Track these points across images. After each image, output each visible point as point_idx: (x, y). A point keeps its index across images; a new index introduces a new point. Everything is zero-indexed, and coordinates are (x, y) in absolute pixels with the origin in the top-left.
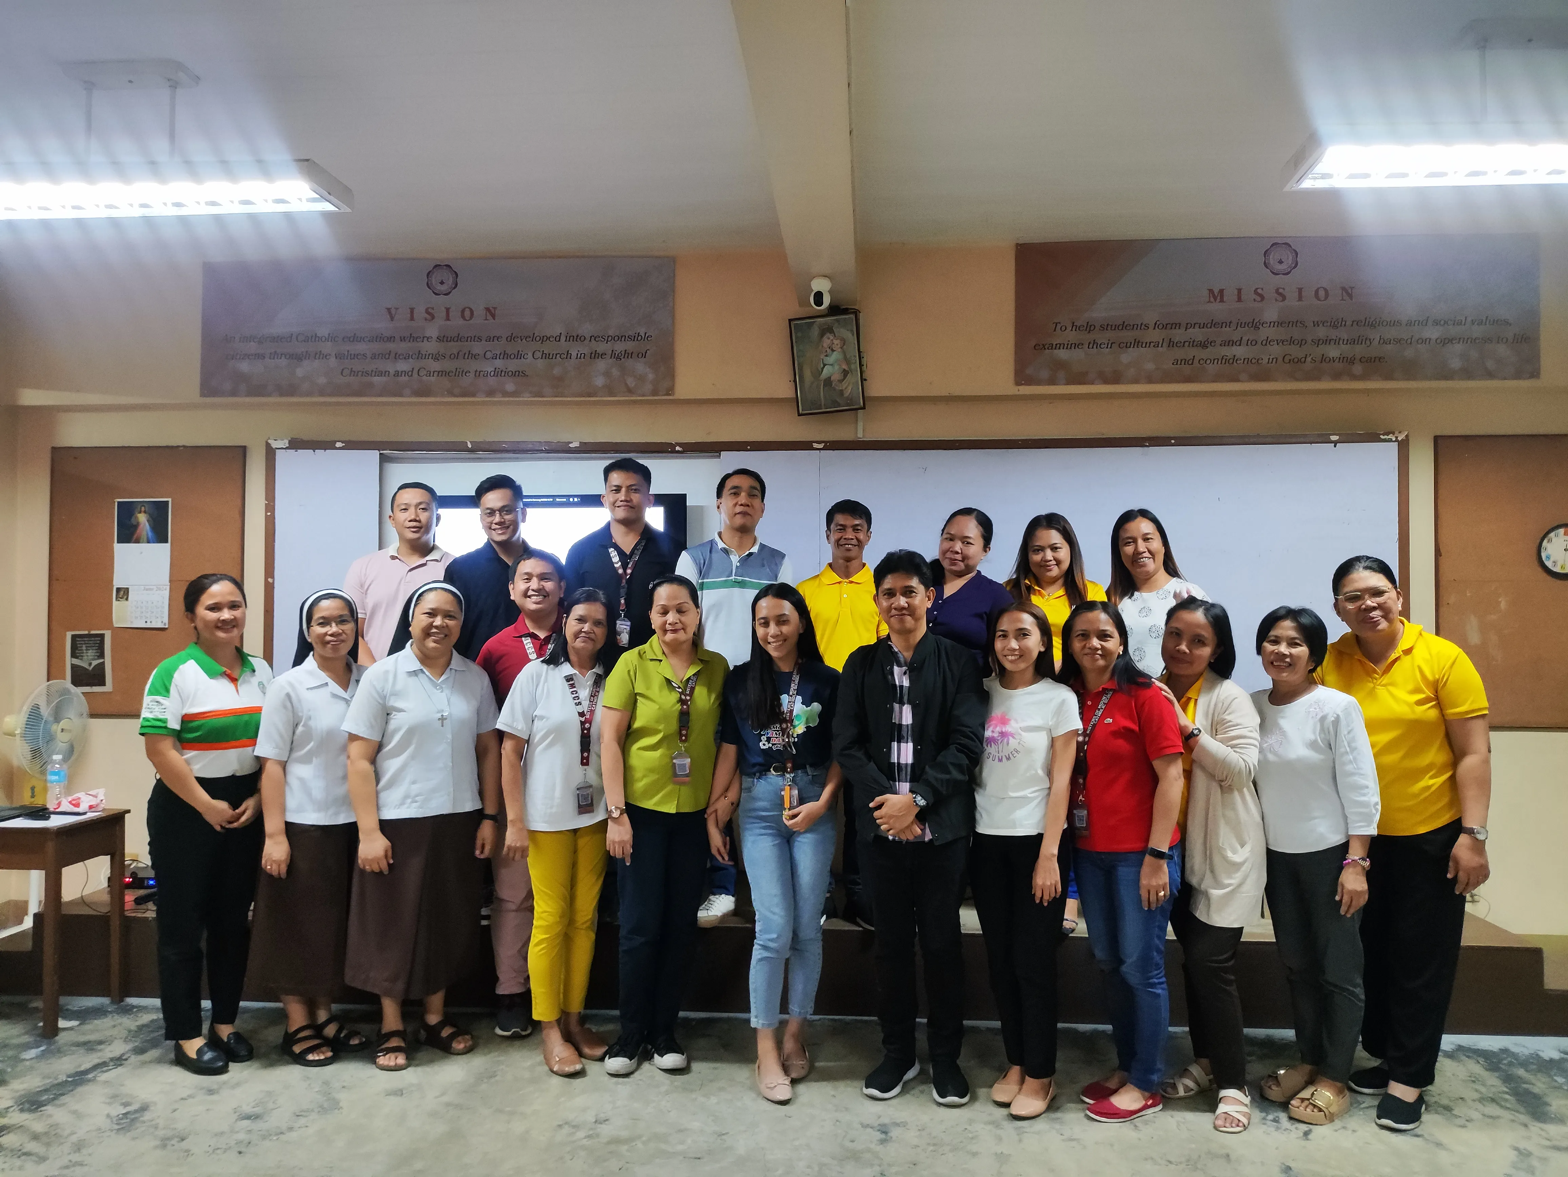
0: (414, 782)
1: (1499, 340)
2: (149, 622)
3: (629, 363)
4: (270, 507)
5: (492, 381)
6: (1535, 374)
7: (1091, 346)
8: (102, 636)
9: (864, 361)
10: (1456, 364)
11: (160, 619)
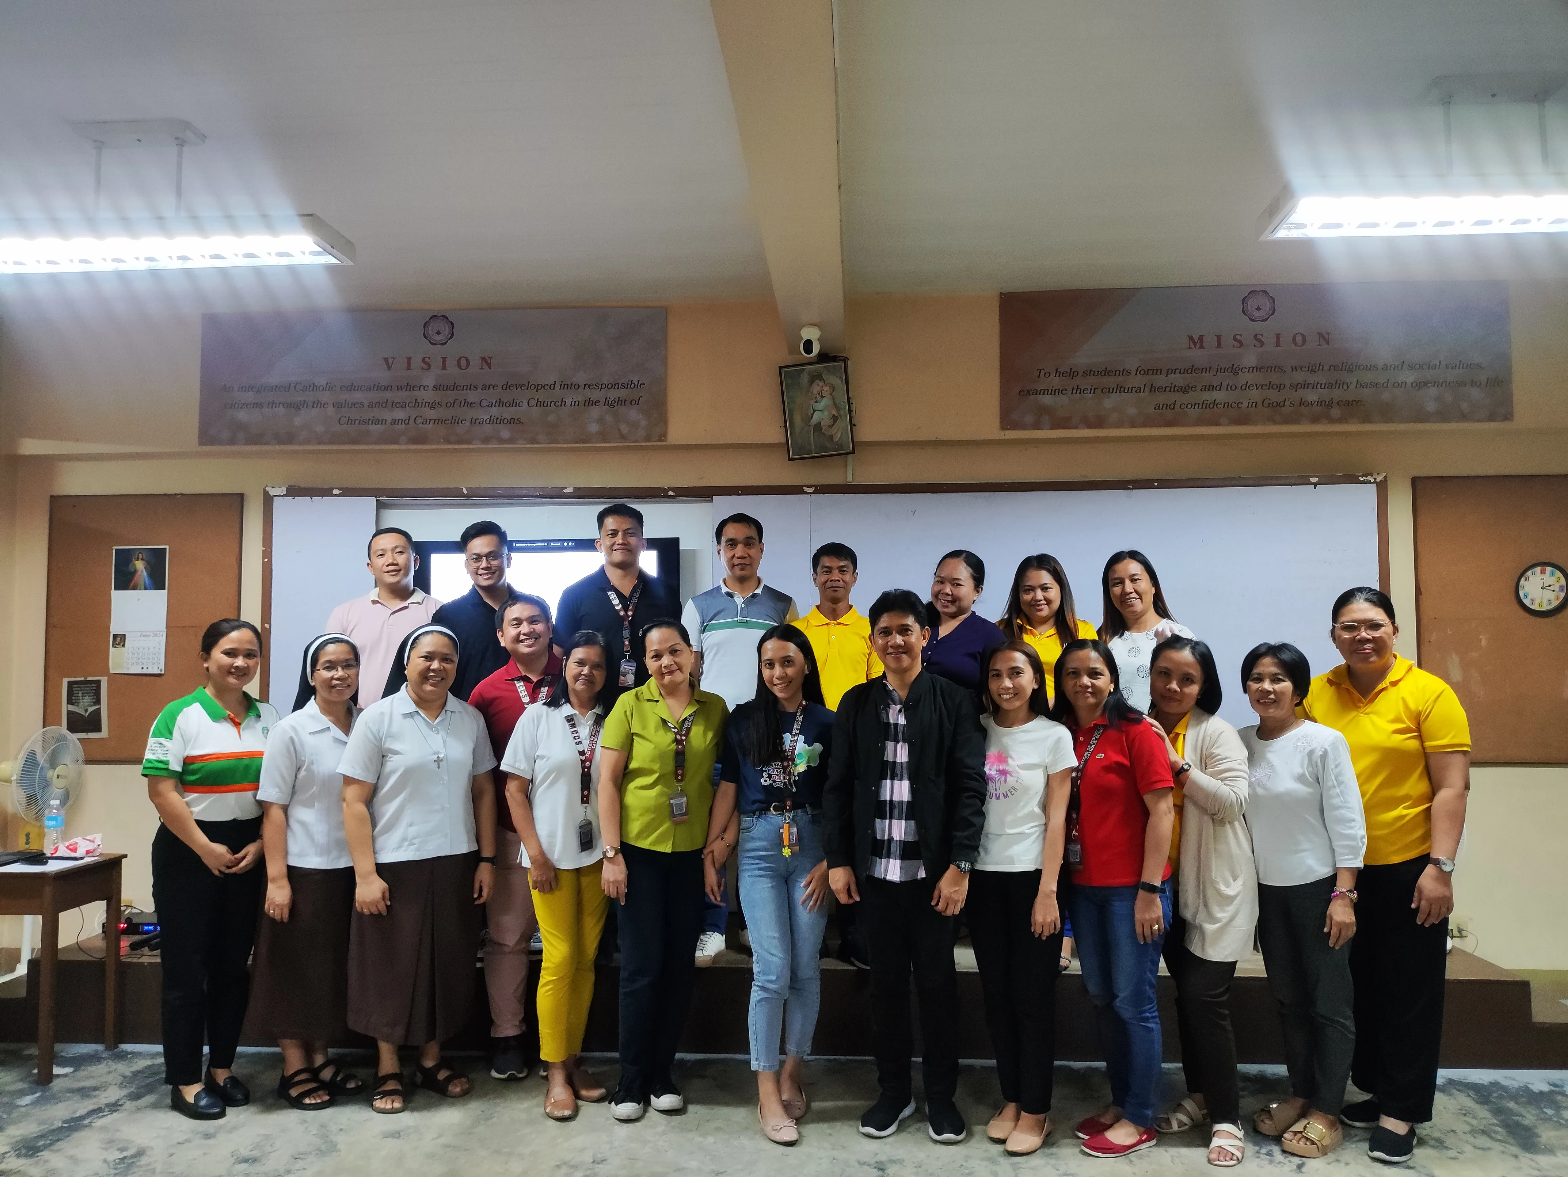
0: (411, 825)
1: (1473, 383)
2: (145, 668)
3: (623, 410)
4: (268, 553)
5: (488, 429)
6: (1508, 417)
7: (1074, 392)
8: (98, 682)
9: (853, 408)
10: (1431, 406)
11: (157, 666)
